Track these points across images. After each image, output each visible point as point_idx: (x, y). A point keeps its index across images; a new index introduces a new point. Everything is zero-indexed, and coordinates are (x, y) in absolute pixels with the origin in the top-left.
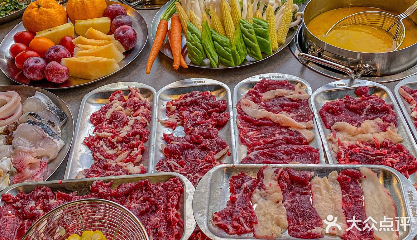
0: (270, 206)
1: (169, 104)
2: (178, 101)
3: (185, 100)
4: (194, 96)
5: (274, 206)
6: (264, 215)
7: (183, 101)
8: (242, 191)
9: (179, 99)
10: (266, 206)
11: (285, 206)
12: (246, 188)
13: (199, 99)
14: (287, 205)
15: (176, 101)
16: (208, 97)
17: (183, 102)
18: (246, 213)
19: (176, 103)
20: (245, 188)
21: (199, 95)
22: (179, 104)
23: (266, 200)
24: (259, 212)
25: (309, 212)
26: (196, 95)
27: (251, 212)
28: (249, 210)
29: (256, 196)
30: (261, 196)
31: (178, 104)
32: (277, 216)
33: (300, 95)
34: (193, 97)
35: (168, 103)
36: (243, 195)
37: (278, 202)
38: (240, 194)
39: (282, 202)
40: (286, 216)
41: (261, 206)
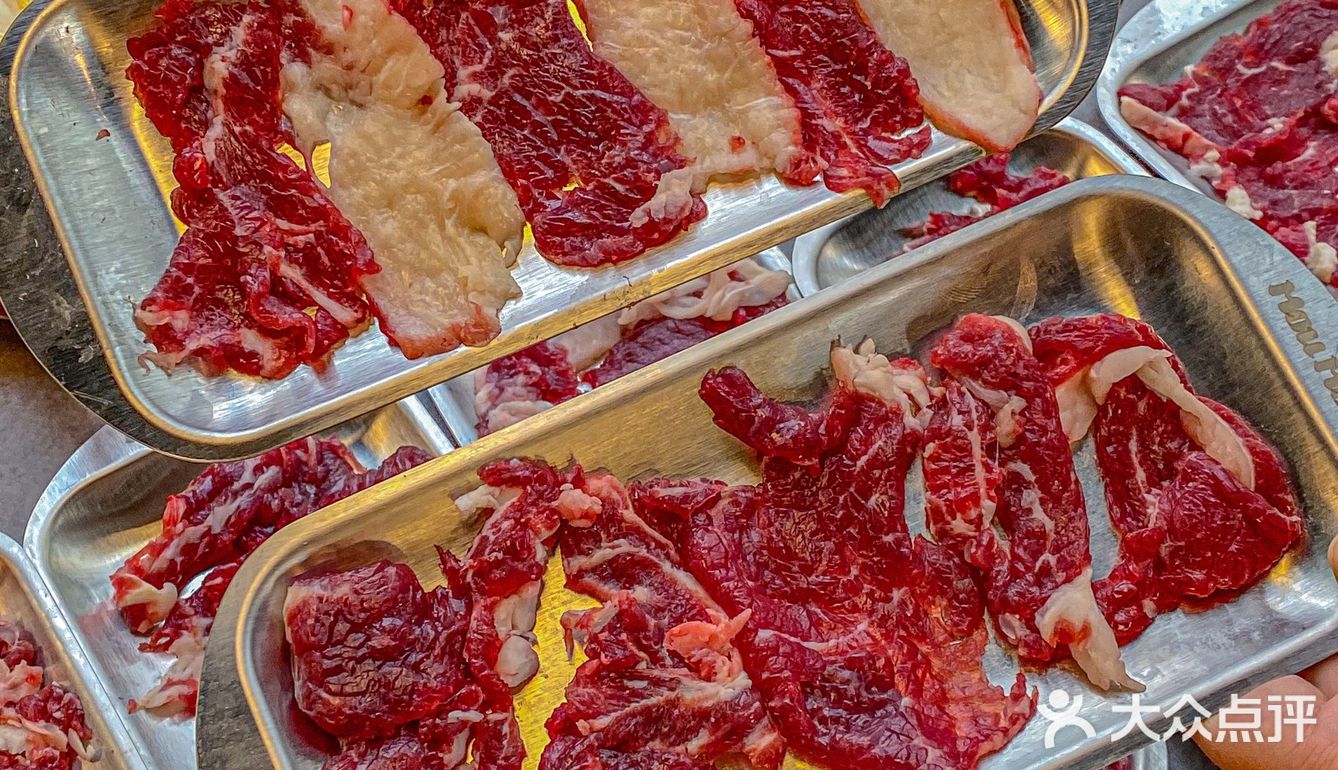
0: (394, 141)
1: (132, 584)
2: (165, 546)
3: (202, 528)
4: (236, 486)
5: (417, 133)
6: (390, 201)
7: (194, 533)
8: (220, 105)
9: (169, 536)
10: (379, 151)
11: (470, 106)
12: (231, 82)
13: (272, 489)
14: (479, 100)
15: (156, 550)
16: (313, 460)
17: (194, 539)
18: (296, 227)
19: (161, 563)
20: (226, 85)
21: (258, 470)
22: (179, 560)
23: (361, 106)
24: (358, 193)
25: (591, 98)
26: (247, 477)
27: (321, 213)
28: (305, 207)
29: (300, 107)
30: (327, 92)
31: (172, 562)
32: (452, 184)
33: (740, 287)
34: (236, 494)
35: (121, 584)
36: (237, 129)
37: (426, 101)
38: (217, 130)
39: (444, 94)
40: (495, 162)
41: (354, 155)
